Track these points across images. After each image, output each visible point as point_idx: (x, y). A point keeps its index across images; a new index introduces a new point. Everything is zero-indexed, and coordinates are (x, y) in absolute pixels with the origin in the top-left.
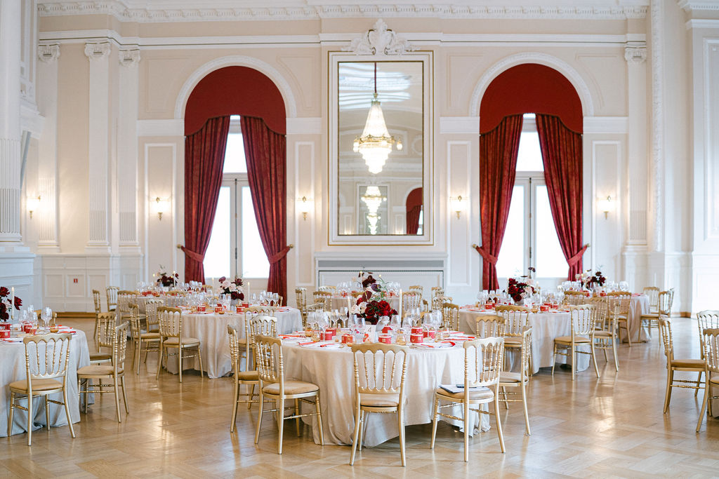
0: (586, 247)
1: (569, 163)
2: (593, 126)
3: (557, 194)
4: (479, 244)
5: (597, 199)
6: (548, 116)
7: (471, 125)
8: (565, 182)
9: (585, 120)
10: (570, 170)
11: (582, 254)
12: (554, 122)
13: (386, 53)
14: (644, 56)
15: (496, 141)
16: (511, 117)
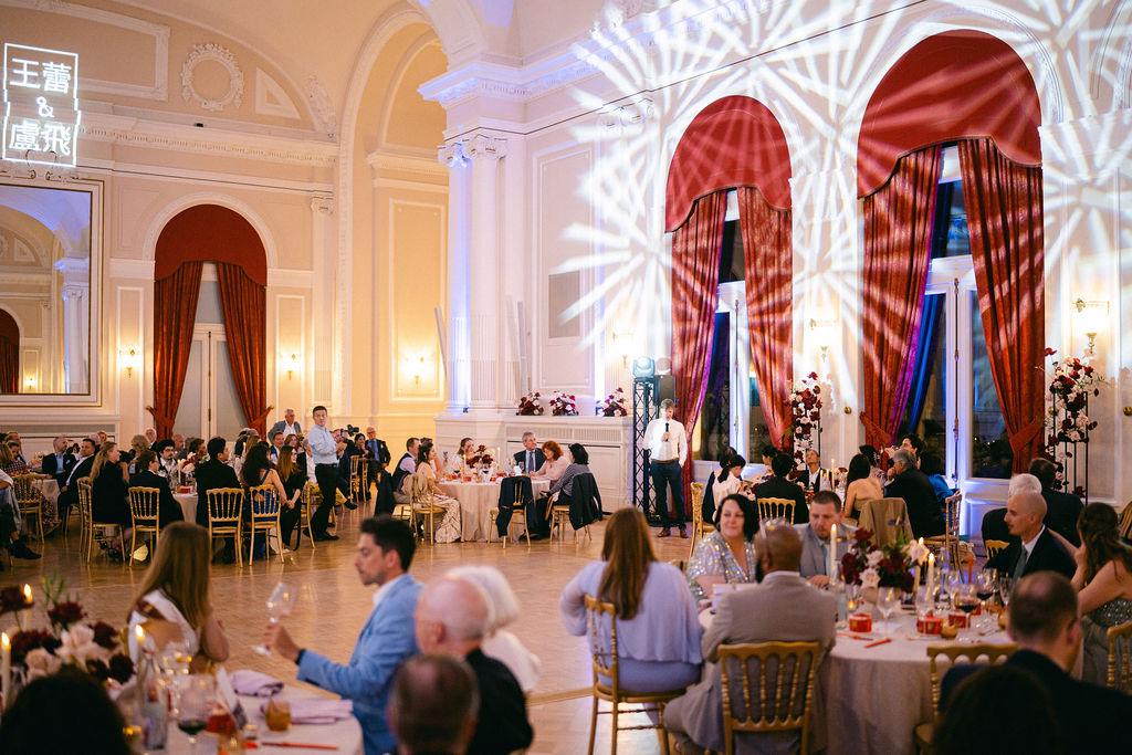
0: (269, 409)
1: (252, 317)
2: (278, 277)
3: (238, 351)
4: (151, 404)
5: (281, 356)
6: (229, 265)
7: (146, 268)
8: (247, 337)
9: (269, 271)
10: (252, 324)
11: (265, 416)
12: (235, 270)
13: (48, 179)
14: (331, 208)
15: (173, 288)
16: (189, 263)
